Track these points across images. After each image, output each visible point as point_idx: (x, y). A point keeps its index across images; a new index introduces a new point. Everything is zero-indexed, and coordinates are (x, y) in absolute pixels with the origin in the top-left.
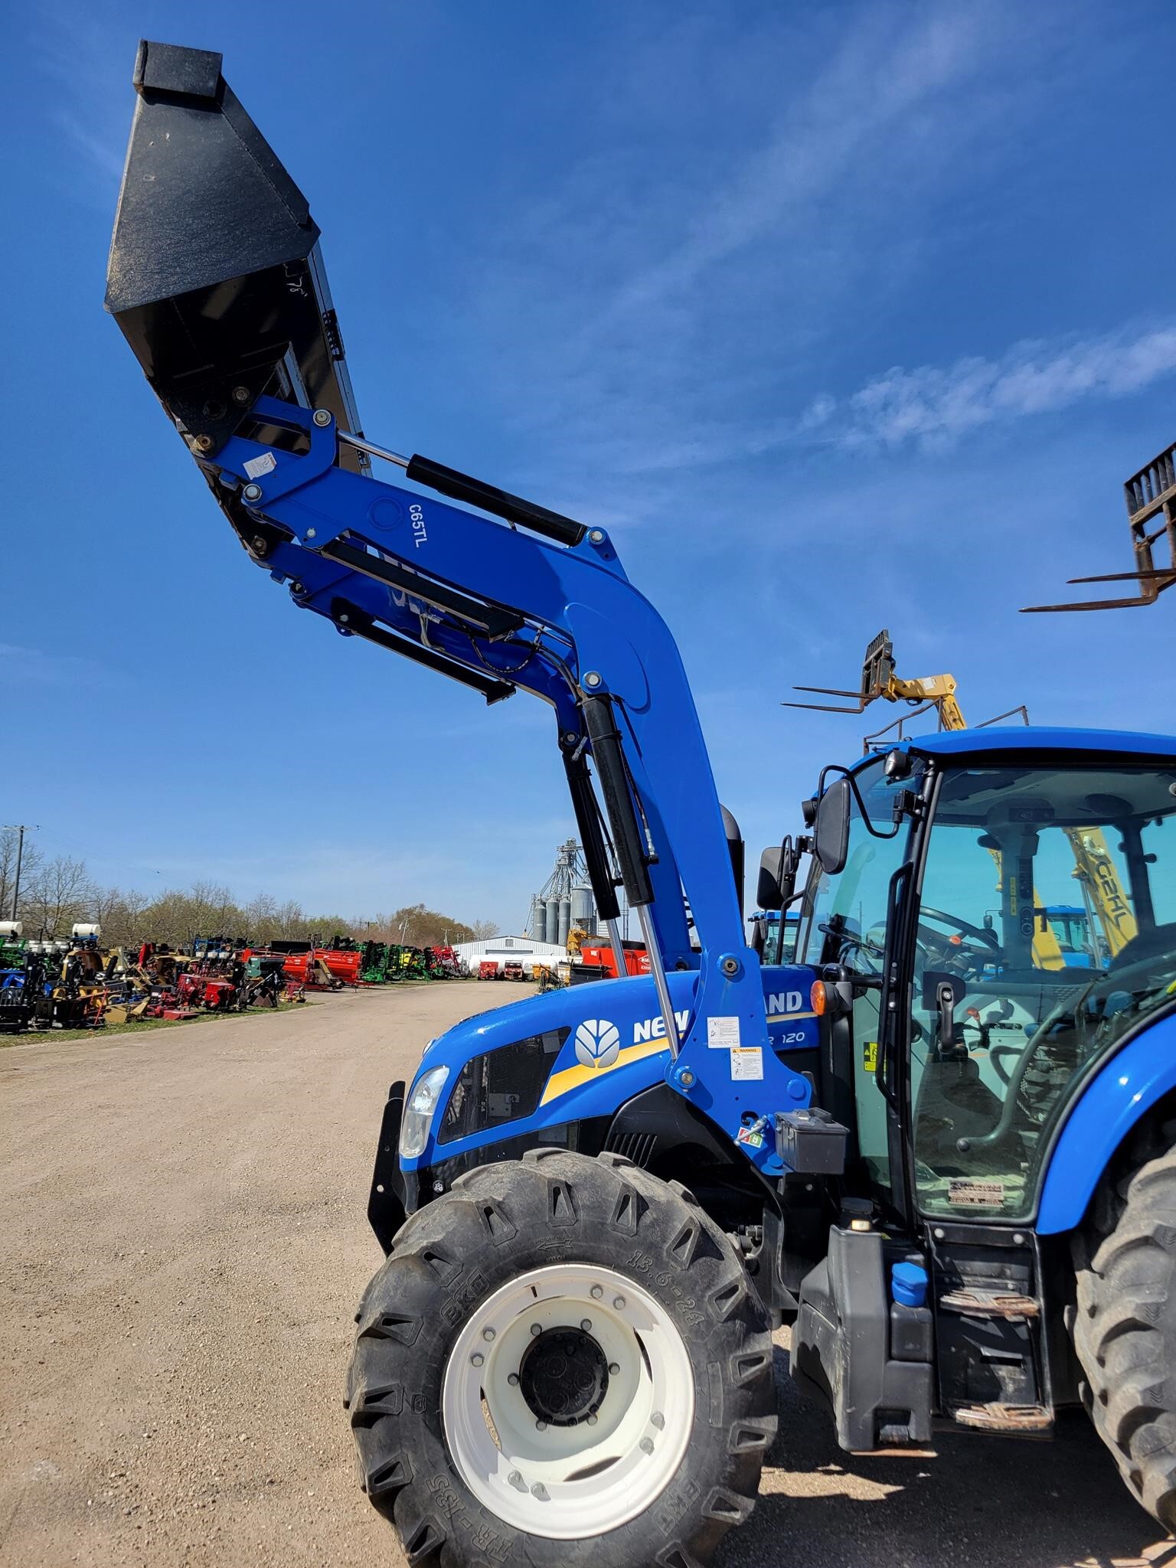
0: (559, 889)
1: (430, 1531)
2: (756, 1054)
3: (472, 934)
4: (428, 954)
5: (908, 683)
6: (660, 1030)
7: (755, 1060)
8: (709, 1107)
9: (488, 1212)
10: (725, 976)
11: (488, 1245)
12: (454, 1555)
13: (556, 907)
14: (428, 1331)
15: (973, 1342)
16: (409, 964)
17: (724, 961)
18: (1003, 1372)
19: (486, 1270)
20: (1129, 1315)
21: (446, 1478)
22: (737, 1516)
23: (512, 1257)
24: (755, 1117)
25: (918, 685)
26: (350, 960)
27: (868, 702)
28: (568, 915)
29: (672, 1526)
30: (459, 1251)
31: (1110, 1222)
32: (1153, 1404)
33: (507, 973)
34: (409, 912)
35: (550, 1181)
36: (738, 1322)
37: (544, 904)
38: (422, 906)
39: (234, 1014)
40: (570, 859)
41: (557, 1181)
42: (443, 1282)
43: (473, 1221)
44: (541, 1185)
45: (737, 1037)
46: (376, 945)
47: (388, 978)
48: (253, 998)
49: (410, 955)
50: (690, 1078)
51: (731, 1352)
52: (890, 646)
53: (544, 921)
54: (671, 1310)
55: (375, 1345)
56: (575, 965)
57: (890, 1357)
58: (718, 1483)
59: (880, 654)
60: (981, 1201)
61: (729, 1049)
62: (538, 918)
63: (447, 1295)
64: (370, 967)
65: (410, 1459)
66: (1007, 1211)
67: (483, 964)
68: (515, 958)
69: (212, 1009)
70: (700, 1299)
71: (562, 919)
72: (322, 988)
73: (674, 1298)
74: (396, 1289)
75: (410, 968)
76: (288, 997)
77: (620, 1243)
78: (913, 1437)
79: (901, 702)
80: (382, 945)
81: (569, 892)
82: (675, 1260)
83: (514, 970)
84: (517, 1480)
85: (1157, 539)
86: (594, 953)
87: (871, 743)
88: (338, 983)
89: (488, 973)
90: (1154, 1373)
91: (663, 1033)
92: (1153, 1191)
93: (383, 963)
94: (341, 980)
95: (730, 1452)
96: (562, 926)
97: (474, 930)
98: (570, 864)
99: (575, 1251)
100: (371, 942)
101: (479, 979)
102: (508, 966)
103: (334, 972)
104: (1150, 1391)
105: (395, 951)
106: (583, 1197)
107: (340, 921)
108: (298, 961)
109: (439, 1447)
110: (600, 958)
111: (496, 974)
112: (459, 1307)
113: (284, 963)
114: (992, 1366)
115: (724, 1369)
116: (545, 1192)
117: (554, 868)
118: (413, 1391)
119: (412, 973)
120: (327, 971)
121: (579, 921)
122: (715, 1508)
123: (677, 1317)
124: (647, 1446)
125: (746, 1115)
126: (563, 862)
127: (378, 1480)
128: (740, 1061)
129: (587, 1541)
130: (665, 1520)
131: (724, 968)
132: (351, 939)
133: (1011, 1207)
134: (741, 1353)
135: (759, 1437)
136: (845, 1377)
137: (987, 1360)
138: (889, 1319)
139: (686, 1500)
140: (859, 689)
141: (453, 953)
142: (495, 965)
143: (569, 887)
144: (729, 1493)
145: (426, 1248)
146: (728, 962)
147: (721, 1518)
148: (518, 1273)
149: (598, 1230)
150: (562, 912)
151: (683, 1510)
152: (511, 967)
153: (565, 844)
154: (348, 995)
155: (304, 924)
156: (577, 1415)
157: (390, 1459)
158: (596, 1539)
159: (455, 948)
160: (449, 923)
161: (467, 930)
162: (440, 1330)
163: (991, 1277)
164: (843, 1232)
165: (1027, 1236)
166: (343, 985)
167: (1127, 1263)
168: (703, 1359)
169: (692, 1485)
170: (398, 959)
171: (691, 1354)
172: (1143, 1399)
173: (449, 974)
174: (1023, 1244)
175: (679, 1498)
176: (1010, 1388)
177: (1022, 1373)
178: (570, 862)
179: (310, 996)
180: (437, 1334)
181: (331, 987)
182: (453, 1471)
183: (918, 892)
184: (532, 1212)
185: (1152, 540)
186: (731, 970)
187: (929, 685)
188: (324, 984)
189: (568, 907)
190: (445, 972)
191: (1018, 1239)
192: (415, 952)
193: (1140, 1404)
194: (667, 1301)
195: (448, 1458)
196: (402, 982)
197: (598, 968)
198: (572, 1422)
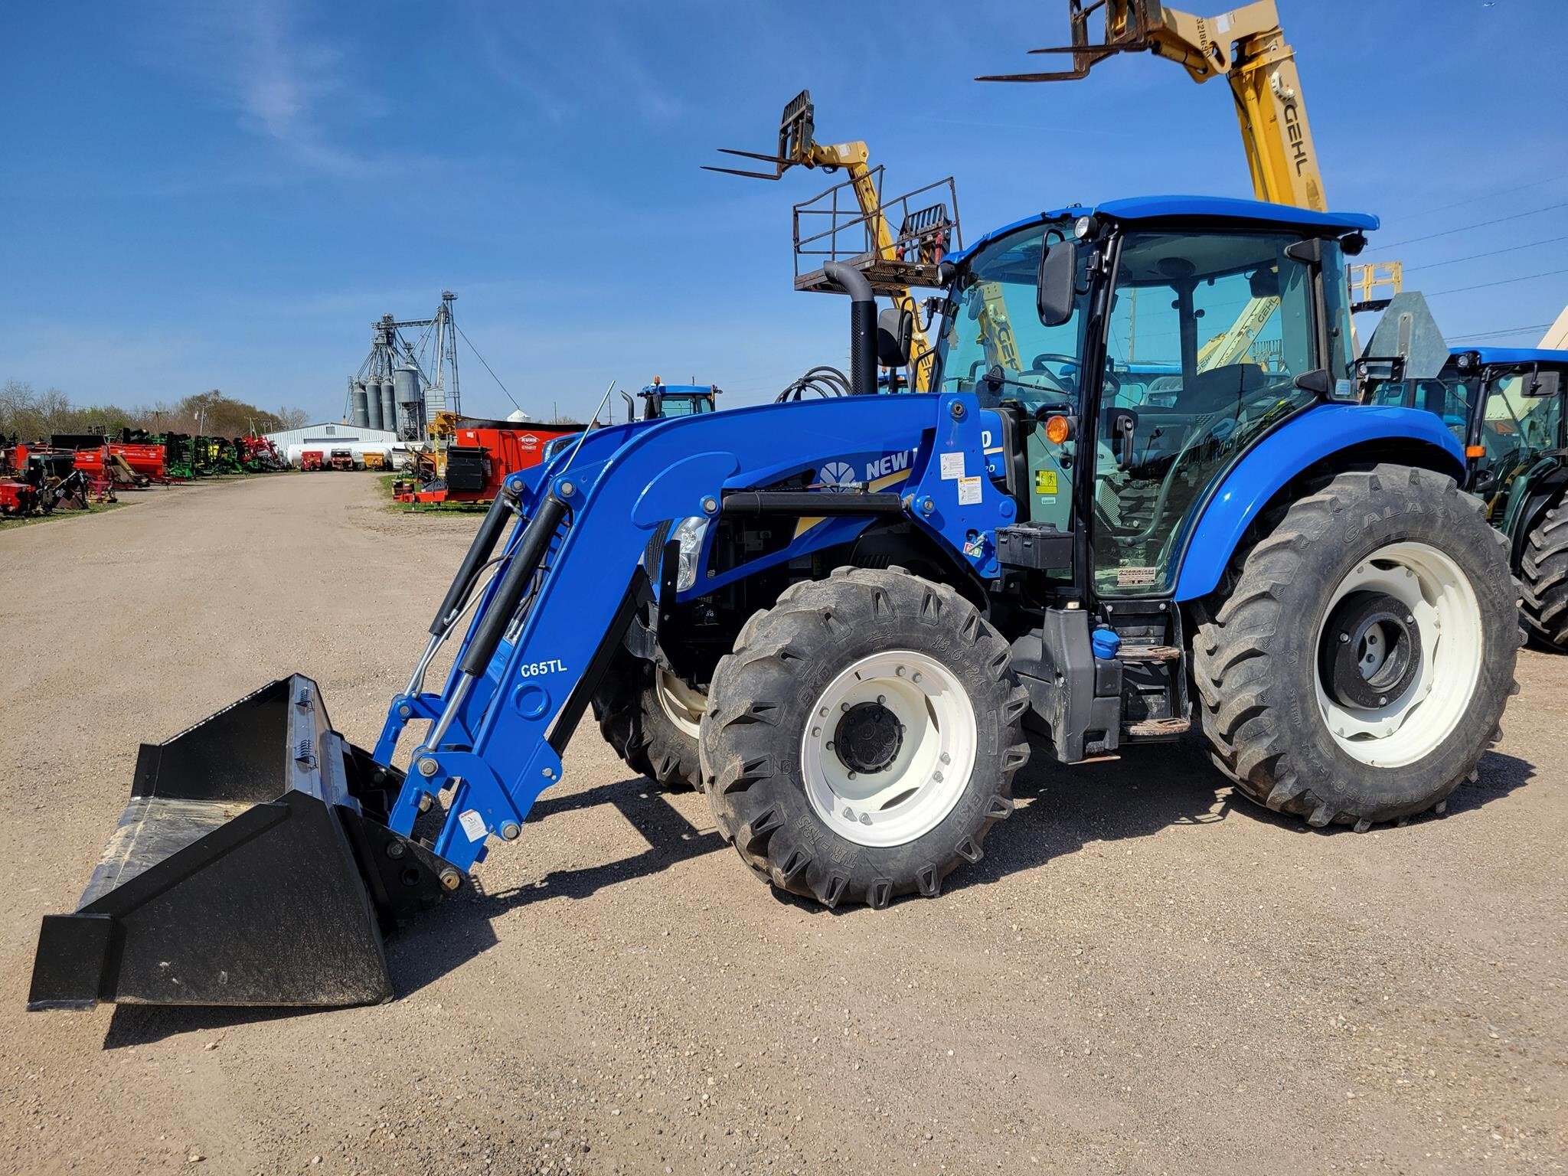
0: (379, 371)
1: (799, 855)
2: (977, 482)
3: (279, 422)
4: (239, 445)
5: (825, 149)
6: (887, 469)
7: (976, 487)
8: (942, 527)
9: (828, 616)
10: (953, 417)
11: (830, 642)
12: (817, 869)
13: (378, 390)
14: (788, 712)
15: (1132, 682)
16: (218, 457)
17: (953, 405)
18: (1151, 699)
19: (830, 661)
20: (1251, 647)
21: (809, 818)
22: (1005, 813)
23: (849, 650)
24: (977, 534)
25: (833, 152)
26: (153, 455)
27: (786, 168)
28: (392, 399)
29: (965, 826)
30: (807, 649)
31: (1230, 587)
32: (1261, 704)
33: (335, 463)
34: (202, 399)
35: (873, 589)
36: (1006, 680)
37: (363, 388)
38: (217, 393)
39: (38, 519)
40: (388, 337)
41: (878, 588)
42: (798, 674)
43: (814, 625)
44: (864, 592)
45: (963, 469)
46: (178, 437)
47: (198, 474)
48: (56, 500)
49: (217, 447)
50: (931, 505)
51: (1002, 702)
52: (811, 108)
53: (365, 406)
54: (961, 677)
55: (744, 730)
56: (452, 448)
57: (1095, 696)
58: (994, 793)
59: (801, 116)
60: (1139, 582)
61: (957, 480)
62: (358, 402)
63: (802, 683)
64: (174, 462)
65: (782, 807)
66: (1153, 589)
67: (305, 454)
68: (341, 447)
69: (12, 513)
70: (982, 667)
71: (386, 403)
72: (125, 487)
73: (964, 668)
74: (756, 685)
75: (219, 459)
76: (96, 497)
77: (927, 631)
78: (1107, 747)
79: (818, 169)
80: (185, 437)
81: (391, 374)
82: (965, 640)
83: (342, 459)
84: (849, 814)
85: (1092, 13)
86: (470, 435)
87: (800, 212)
88: (144, 481)
89: (313, 463)
90: (1263, 683)
91: (889, 471)
92: (1263, 562)
93: (187, 456)
94: (147, 477)
95: (1002, 771)
96: (386, 411)
97: (280, 418)
98: (389, 343)
99: (894, 641)
100: (171, 434)
101: (303, 470)
102: (334, 454)
103: (135, 467)
104: (1262, 696)
105: (202, 442)
106: (896, 599)
107: (118, 412)
108: (90, 458)
109: (801, 796)
110: (478, 440)
111: (322, 464)
112: (811, 692)
113: (74, 460)
114: (1143, 697)
115: (998, 714)
116: (869, 597)
117: (371, 348)
118: (781, 757)
119: (223, 468)
120: (128, 468)
121: (406, 405)
122: (992, 810)
123: (965, 683)
124: (938, 777)
125: (970, 531)
126: (380, 341)
127: (757, 827)
128: (965, 489)
129: (908, 846)
130: (960, 823)
131: (954, 411)
132: (145, 431)
133: (1157, 585)
134: (1008, 702)
135: (1019, 758)
136: (1066, 712)
137: (1140, 693)
138: (1096, 669)
139: (973, 807)
140: (776, 154)
141: (269, 444)
142: (320, 454)
143: (390, 368)
144: (1000, 798)
145: (782, 649)
146: (956, 406)
147: (995, 816)
148: (853, 662)
149: (910, 623)
150: (385, 396)
151: (972, 815)
152: (339, 456)
153: (381, 320)
154: (158, 494)
155: (73, 416)
156: (881, 765)
157: (767, 809)
158: (913, 843)
159: (269, 437)
160: (251, 411)
161: (273, 418)
162: (798, 710)
163: (1140, 636)
164: (1061, 612)
165: (1167, 603)
166: (150, 480)
167: (1246, 613)
168: (984, 709)
169: (976, 795)
170: (206, 452)
171: (975, 707)
172: (1256, 701)
173: (267, 466)
174: (1166, 609)
175: (968, 806)
176: (1155, 710)
177: (1163, 699)
178: (388, 340)
179: (120, 496)
180: (796, 714)
181: (134, 485)
182: (812, 812)
183: (1104, 342)
184: (859, 614)
185: (1088, 13)
186: (959, 412)
187: (844, 152)
188: (128, 482)
189: (391, 390)
190: (262, 465)
191: (1163, 606)
192: (223, 444)
193: (1254, 704)
194: (958, 671)
195: (808, 803)
196: (213, 476)
197: (477, 449)
198: (877, 770)
